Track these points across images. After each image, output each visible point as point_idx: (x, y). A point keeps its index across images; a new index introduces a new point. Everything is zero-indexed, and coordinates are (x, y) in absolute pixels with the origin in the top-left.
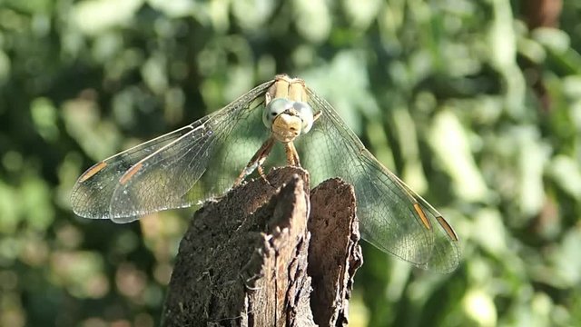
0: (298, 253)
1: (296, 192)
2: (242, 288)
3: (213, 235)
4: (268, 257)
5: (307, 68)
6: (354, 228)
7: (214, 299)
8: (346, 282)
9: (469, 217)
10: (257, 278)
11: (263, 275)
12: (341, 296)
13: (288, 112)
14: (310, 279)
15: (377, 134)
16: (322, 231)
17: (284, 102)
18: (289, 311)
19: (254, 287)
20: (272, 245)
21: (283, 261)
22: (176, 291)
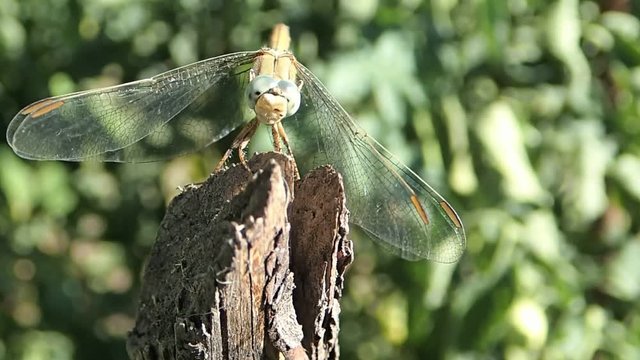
0: (275, 246)
1: (272, 179)
2: (212, 283)
3: (191, 224)
4: (239, 248)
5: (349, 49)
6: (342, 221)
7: (184, 292)
8: (333, 280)
9: (520, 219)
10: (228, 272)
11: (234, 269)
12: (328, 295)
13: (271, 92)
14: (292, 274)
15: (424, 125)
16: (309, 223)
17: (269, 80)
18: (267, 309)
19: (224, 280)
20: (244, 236)
21: (258, 253)
22: (152, 284)
